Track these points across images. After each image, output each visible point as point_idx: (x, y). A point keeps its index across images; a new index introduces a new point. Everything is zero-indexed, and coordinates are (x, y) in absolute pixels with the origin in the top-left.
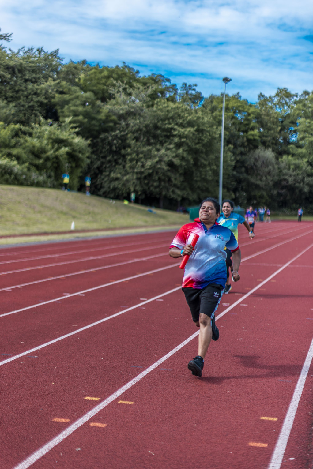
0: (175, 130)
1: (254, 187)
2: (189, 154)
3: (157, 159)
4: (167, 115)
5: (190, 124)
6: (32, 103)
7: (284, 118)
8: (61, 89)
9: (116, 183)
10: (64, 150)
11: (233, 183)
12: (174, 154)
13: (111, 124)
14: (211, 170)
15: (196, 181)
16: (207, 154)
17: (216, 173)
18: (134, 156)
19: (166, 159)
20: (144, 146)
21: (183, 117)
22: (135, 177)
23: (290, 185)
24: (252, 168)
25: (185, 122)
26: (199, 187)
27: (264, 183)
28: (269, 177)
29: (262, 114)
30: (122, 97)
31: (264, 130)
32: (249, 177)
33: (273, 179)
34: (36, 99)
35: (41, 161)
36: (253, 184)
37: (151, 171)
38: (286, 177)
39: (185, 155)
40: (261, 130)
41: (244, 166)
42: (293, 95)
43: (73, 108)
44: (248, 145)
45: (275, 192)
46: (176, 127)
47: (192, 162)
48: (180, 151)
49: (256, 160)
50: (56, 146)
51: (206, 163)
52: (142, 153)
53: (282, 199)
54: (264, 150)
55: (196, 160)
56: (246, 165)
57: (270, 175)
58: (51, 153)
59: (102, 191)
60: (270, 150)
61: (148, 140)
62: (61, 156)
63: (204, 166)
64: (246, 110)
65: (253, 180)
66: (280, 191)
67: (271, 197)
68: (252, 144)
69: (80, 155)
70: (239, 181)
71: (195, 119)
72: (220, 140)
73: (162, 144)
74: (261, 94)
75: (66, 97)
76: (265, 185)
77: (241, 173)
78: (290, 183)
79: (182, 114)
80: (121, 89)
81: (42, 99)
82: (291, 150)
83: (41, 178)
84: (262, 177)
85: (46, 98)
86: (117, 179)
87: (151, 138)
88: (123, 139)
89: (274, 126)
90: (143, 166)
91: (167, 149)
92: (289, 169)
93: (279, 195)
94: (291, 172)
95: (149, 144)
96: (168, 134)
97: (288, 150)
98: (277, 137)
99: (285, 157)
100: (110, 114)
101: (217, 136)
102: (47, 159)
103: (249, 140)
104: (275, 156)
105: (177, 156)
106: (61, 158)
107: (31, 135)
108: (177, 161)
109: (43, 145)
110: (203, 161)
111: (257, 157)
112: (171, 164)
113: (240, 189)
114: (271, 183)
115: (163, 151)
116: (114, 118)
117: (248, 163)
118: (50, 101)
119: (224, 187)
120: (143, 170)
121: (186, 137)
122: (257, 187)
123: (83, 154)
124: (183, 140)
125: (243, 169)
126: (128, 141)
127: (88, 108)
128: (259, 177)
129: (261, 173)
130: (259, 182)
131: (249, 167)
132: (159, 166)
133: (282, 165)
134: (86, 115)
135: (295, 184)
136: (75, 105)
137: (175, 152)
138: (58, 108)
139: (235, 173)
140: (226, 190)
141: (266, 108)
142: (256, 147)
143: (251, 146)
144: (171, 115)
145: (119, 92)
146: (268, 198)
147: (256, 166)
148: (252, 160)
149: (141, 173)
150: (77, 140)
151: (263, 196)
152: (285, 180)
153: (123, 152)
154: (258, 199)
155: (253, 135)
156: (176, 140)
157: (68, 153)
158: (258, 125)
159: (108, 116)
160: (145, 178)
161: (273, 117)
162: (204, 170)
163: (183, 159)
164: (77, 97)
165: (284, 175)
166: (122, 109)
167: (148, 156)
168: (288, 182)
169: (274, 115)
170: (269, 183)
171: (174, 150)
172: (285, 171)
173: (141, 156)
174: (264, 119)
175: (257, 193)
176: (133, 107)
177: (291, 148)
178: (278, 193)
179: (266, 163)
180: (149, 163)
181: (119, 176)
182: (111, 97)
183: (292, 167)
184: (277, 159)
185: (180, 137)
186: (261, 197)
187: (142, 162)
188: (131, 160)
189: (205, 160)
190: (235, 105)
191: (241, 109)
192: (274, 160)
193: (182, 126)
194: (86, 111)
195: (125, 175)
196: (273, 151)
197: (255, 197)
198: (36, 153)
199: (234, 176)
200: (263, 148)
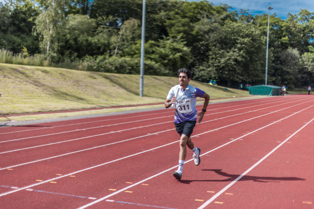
0: (238, 39)
1: (286, 73)
2: (246, 54)
3: (228, 58)
4: (233, 31)
5: (247, 36)
6: (152, 26)
7: (305, 28)
8: (169, 17)
9: (203, 72)
10: (178, 55)
11: (272, 71)
12: (238, 55)
13: (200, 37)
14: (260, 63)
15: (251, 70)
16: (257, 53)
17: (263, 65)
18: (214, 56)
19: (233, 57)
20: (219, 50)
21: (243, 32)
22: (214, 69)
23: (309, 72)
24: (284, 61)
25: (244, 35)
26: (252, 74)
27: (292, 70)
28: (295, 66)
29: (291, 27)
30: (206, 20)
31: (292, 36)
32: (282, 67)
33: (298, 68)
34: (154, 24)
35: (166, 61)
36: (285, 71)
37: (224, 65)
38: (306, 66)
39: (244, 55)
40: (290, 36)
41: (279, 60)
42: (311, 13)
43: (177, 28)
44: (281, 46)
45: (300, 76)
46: (239, 38)
47: (249, 59)
48: (242, 52)
49: (287, 56)
50: (174, 52)
51: (257, 59)
52: (218, 54)
53: (304, 80)
54: (292, 50)
55: (251, 57)
56: (280, 59)
57: (296, 65)
58: (171, 57)
59: (194, 77)
60: (296, 49)
61: (222, 46)
62: (177, 58)
63: (256, 61)
64: (280, 24)
65: (285, 69)
66: (303, 75)
67: (297, 79)
68: (284, 46)
69: (186, 57)
70: (276, 70)
71: (250, 32)
72: (266, 45)
73: (230, 48)
74: (289, 13)
75: (173, 22)
76: (293, 72)
77: (278, 64)
78: (309, 70)
79: (243, 30)
80: (205, 16)
81: (158, 23)
82: (310, 49)
83: (167, 72)
84: (291, 67)
85: (161, 23)
86: (203, 70)
87: (223, 45)
88: (207, 46)
89: (299, 34)
90: (219, 62)
91: (234, 52)
92: (309, 61)
93: (303, 78)
94: (310, 63)
95: (222, 49)
96: (234, 42)
97: (308, 49)
98: (300, 41)
99: (306, 54)
100: (199, 31)
101: (264, 42)
102: (170, 60)
103: (282, 43)
104: (299, 53)
105: (239, 56)
106: (177, 59)
107: (158, 46)
108: (239, 59)
109: (167, 52)
110: (255, 58)
111: (287, 54)
112: (236, 60)
113: (277, 74)
114: (297, 71)
115: (231, 53)
116: (201, 33)
117: (282, 58)
118: (163, 24)
119: (268, 74)
120: (219, 64)
121: (245, 44)
122: (288, 73)
123: (188, 56)
124: (243, 46)
125: (279, 62)
126: (210, 48)
127: (186, 28)
128: (289, 67)
129: (290, 64)
130: (289, 70)
131: (282, 60)
132: (229, 62)
133: (304, 59)
134: (185, 32)
135: (312, 71)
136: (178, 27)
137: (238, 53)
138: (167, 28)
139: (273, 64)
140: (269, 76)
141: (294, 22)
142: (287, 48)
143: (284, 47)
144: (235, 30)
145: (203, 17)
146: (294, 80)
147: (287, 60)
148: (285, 56)
149: (218, 66)
150: (185, 49)
151: (292, 78)
152: (306, 68)
153: (207, 54)
154: (288, 80)
155: (285, 40)
156: (239, 46)
157: (181, 56)
158: (288, 34)
159: (197, 32)
160: (220, 69)
161: (298, 28)
162: (256, 63)
163: (243, 57)
164: (179, 21)
165: (305, 65)
166: (206, 28)
167: (222, 56)
168: (308, 70)
169: (299, 27)
170: (295, 70)
171: (237, 52)
172: (306, 63)
173: (218, 56)
174: (291, 29)
175: (288, 77)
176: (212, 27)
177: (310, 48)
178: (301, 76)
179: (294, 58)
180: (223, 60)
181: (205, 68)
182: (199, 20)
183: (311, 60)
184: (301, 55)
185: (241, 44)
186: (291, 79)
187: (219, 60)
188: (212, 59)
189: (257, 57)
190: (273, 21)
191: (277, 23)
192: (298, 56)
193: (243, 37)
194: (185, 30)
195: (208, 68)
196: (298, 50)
197: (286, 80)
198: (163, 57)
199: (273, 67)
200: (291, 48)
